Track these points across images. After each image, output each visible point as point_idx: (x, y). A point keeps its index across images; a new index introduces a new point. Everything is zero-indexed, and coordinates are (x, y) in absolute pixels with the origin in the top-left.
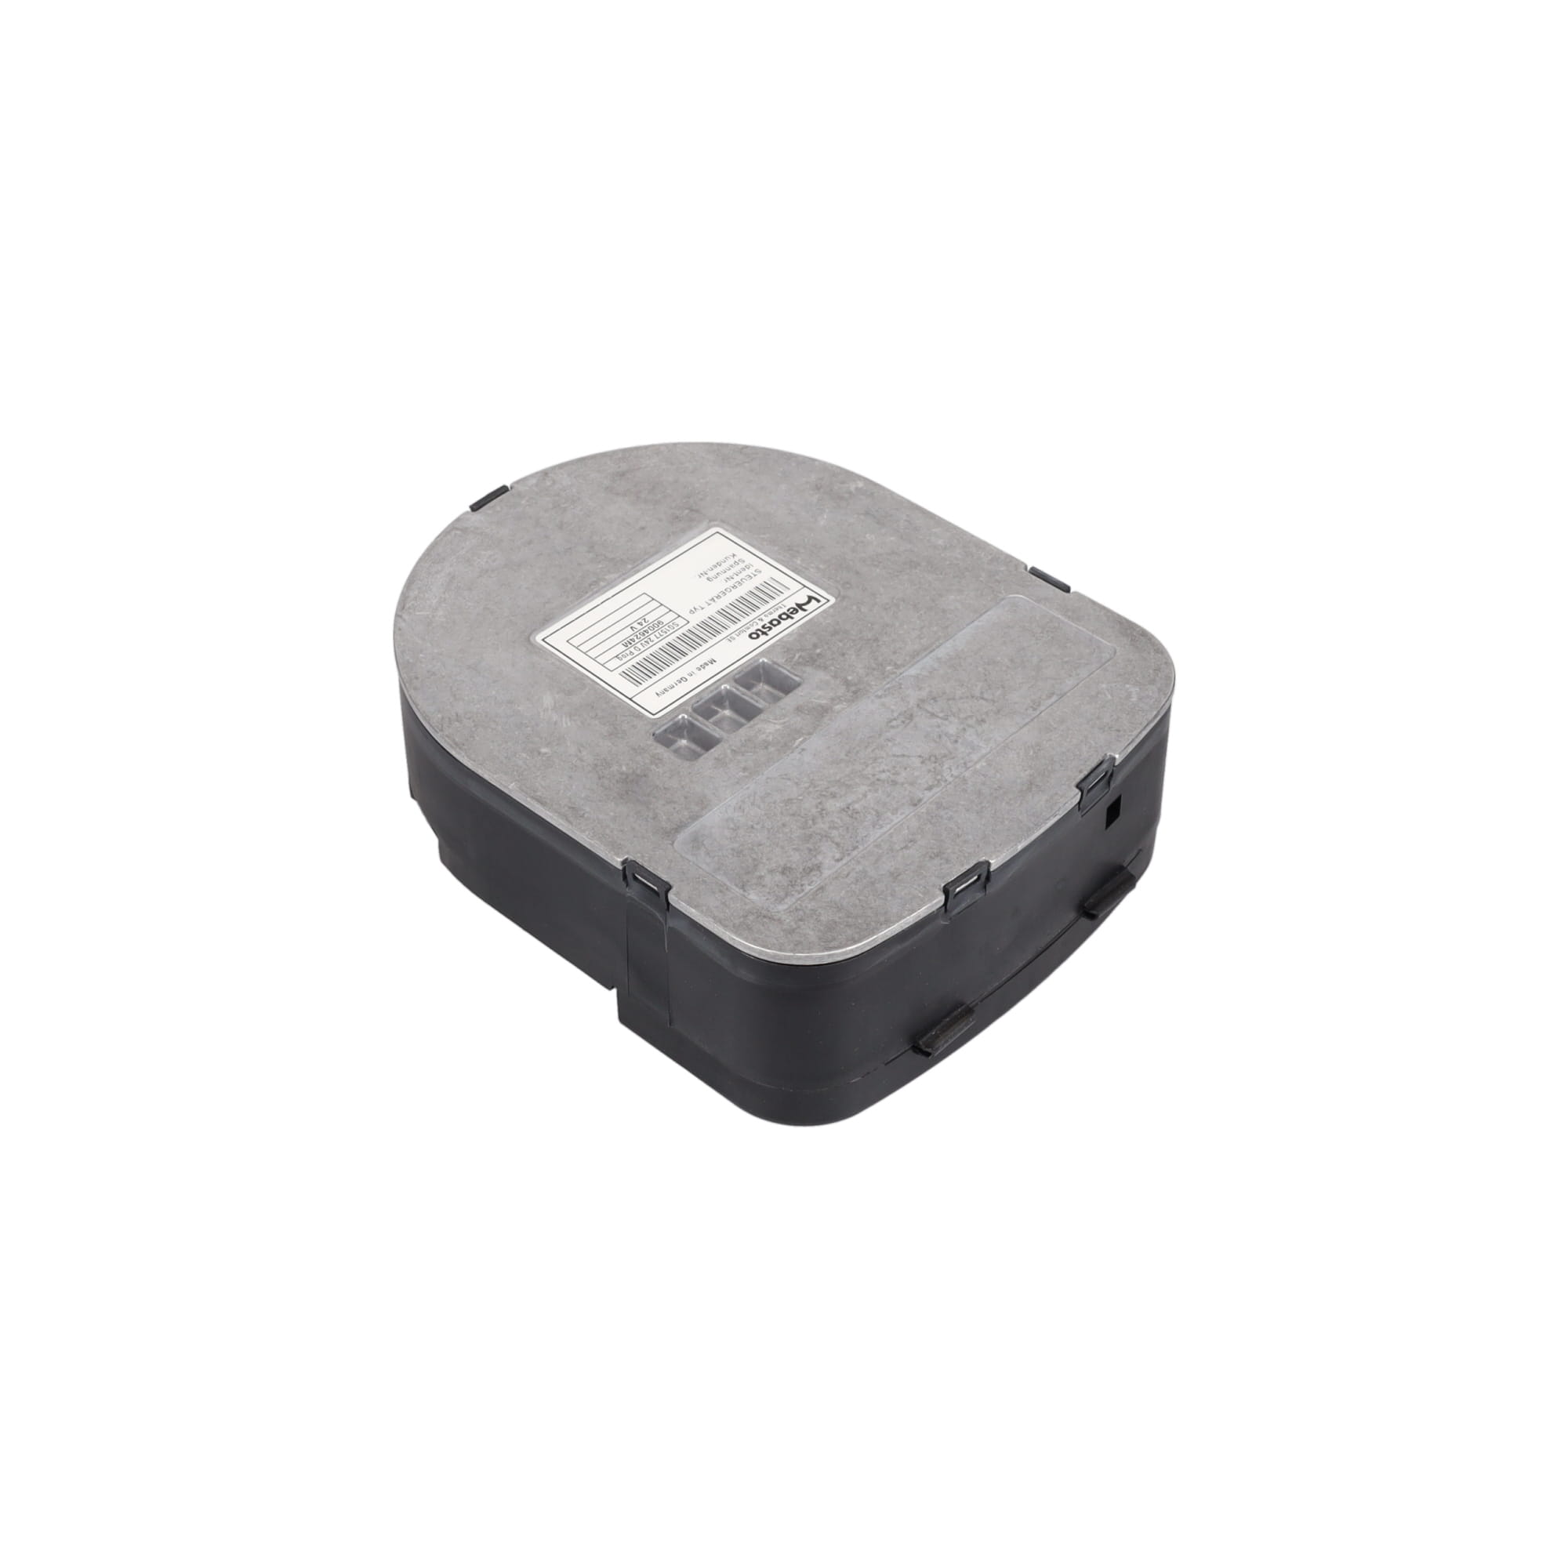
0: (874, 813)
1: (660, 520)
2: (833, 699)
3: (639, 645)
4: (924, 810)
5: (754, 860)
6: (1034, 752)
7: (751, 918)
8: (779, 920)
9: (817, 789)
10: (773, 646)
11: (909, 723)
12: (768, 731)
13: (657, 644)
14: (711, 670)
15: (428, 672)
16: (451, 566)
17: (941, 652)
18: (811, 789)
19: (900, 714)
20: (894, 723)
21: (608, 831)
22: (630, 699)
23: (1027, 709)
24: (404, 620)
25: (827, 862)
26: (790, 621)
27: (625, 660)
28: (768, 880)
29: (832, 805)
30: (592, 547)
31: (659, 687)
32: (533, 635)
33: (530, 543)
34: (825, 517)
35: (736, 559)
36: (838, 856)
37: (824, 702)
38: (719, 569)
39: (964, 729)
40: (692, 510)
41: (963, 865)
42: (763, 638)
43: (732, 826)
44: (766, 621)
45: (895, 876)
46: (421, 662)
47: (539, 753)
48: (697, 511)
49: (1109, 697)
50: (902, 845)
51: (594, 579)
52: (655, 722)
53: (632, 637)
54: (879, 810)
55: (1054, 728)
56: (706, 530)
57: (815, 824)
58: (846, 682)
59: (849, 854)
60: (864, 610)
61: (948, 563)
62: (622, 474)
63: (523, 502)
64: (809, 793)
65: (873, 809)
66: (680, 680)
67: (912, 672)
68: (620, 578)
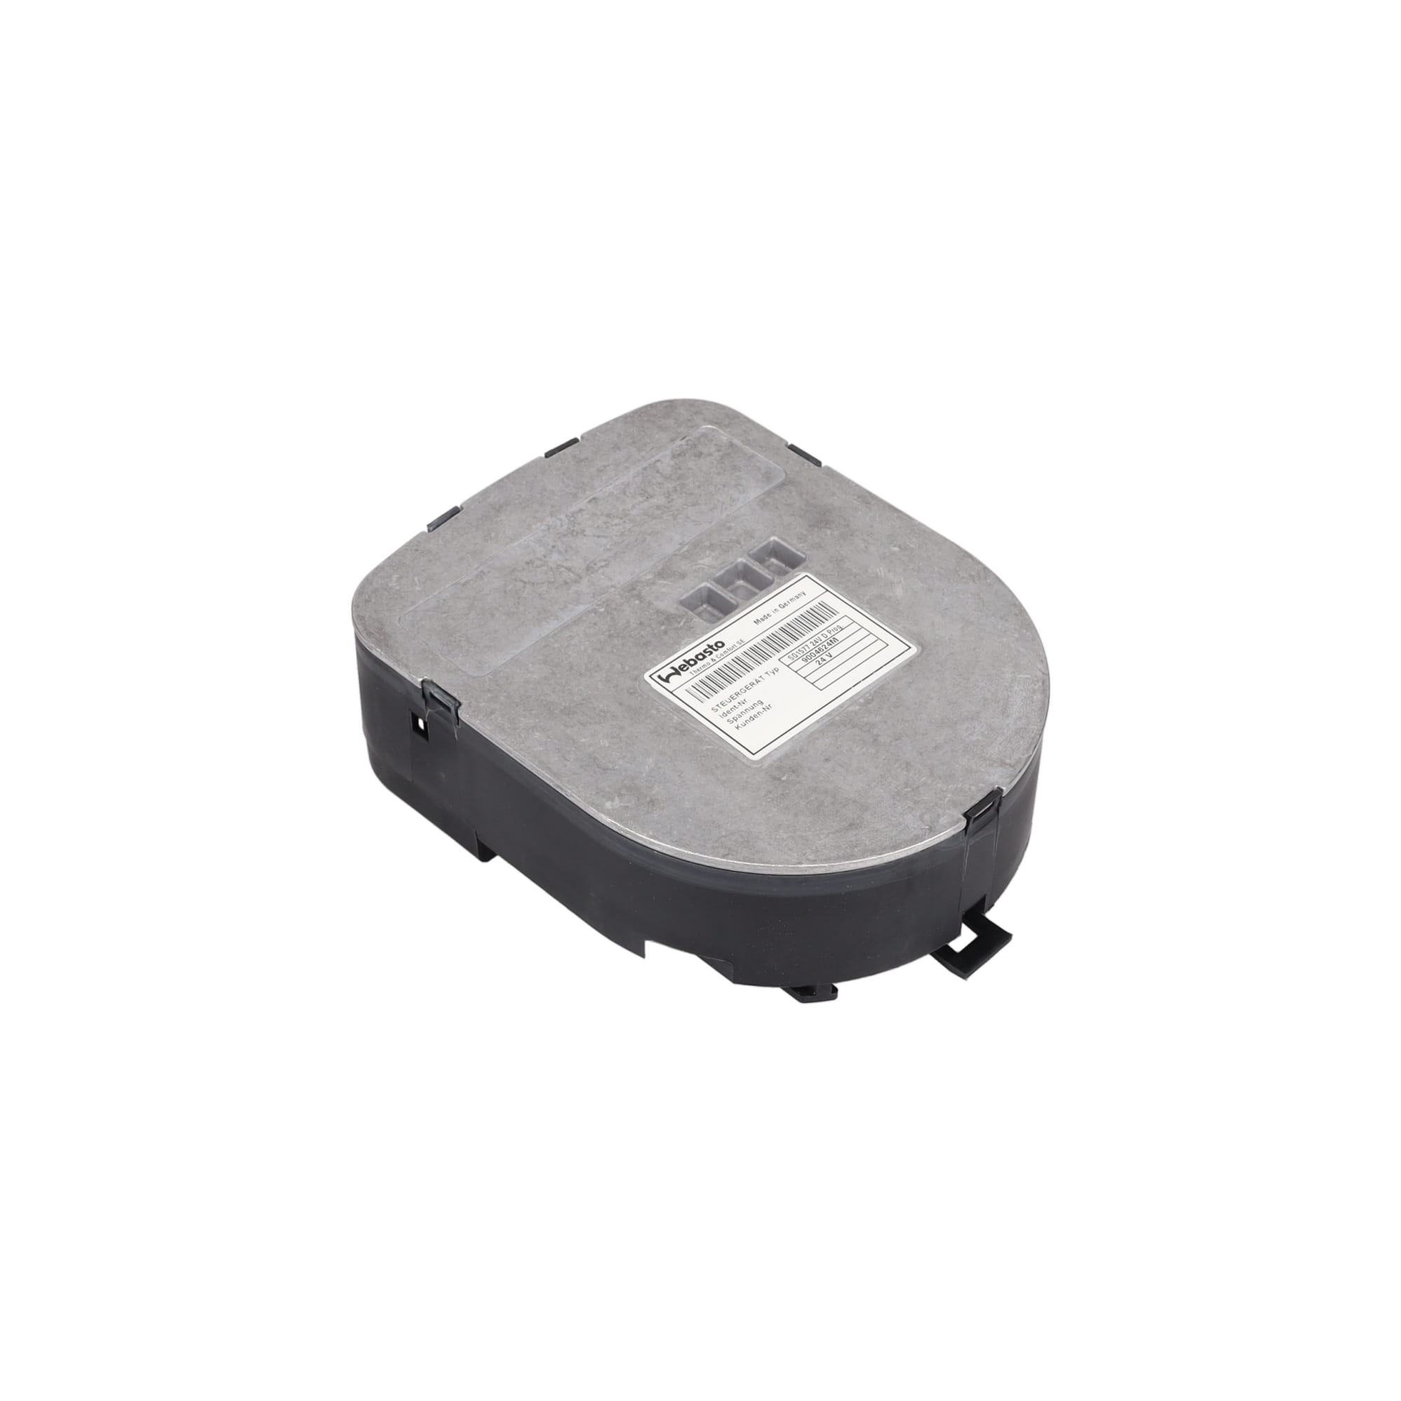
0: (627, 493)
1: (810, 769)
2: (654, 583)
3: (823, 639)
4: (588, 493)
5: (723, 463)
6: (490, 534)
7: (726, 423)
8: (705, 421)
9: (671, 513)
10: (704, 634)
11: (589, 564)
12: (710, 558)
13: (807, 639)
14: (758, 614)
15: (1006, 620)
16: (1008, 725)
17: (552, 626)
18: (676, 513)
19: (597, 571)
20: (603, 564)
21: (838, 485)
22: (827, 590)
23: (489, 572)
24: (1040, 670)
25: (667, 459)
26: (687, 657)
27: (835, 626)
28: (713, 449)
29: (659, 500)
30: (875, 740)
31: (803, 600)
32: (919, 652)
33: (936, 748)
34: (647, 767)
35: (735, 724)
36: (659, 464)
37: (661, 582)
38: (752, 713)
39: (545, 557)
40: (779, 779)
41: (564, 453)
42: (711, 642)
43: (740, 488)
44: (708, 659)
45: (616, 447)
46: (1015, 629)
47: (900, 547)
48: (775, 778)
49: (416, 579)
50: (608, 468)
51: (870, 706)
52: (805, 569)
53: (830, 647)
54: (623, 496)
55: (469, 553)
56: (763, 758)
57: (675, 487)
58: (640, 598)
59: (649, 464)
60: (618, 666)
61: (534, 712)
62: (853, 826)
63: (950, 795)
64: (678, 510)
65: (628, 497)
66: (784, 605)
67: (581, 608)
68: (845, 706)
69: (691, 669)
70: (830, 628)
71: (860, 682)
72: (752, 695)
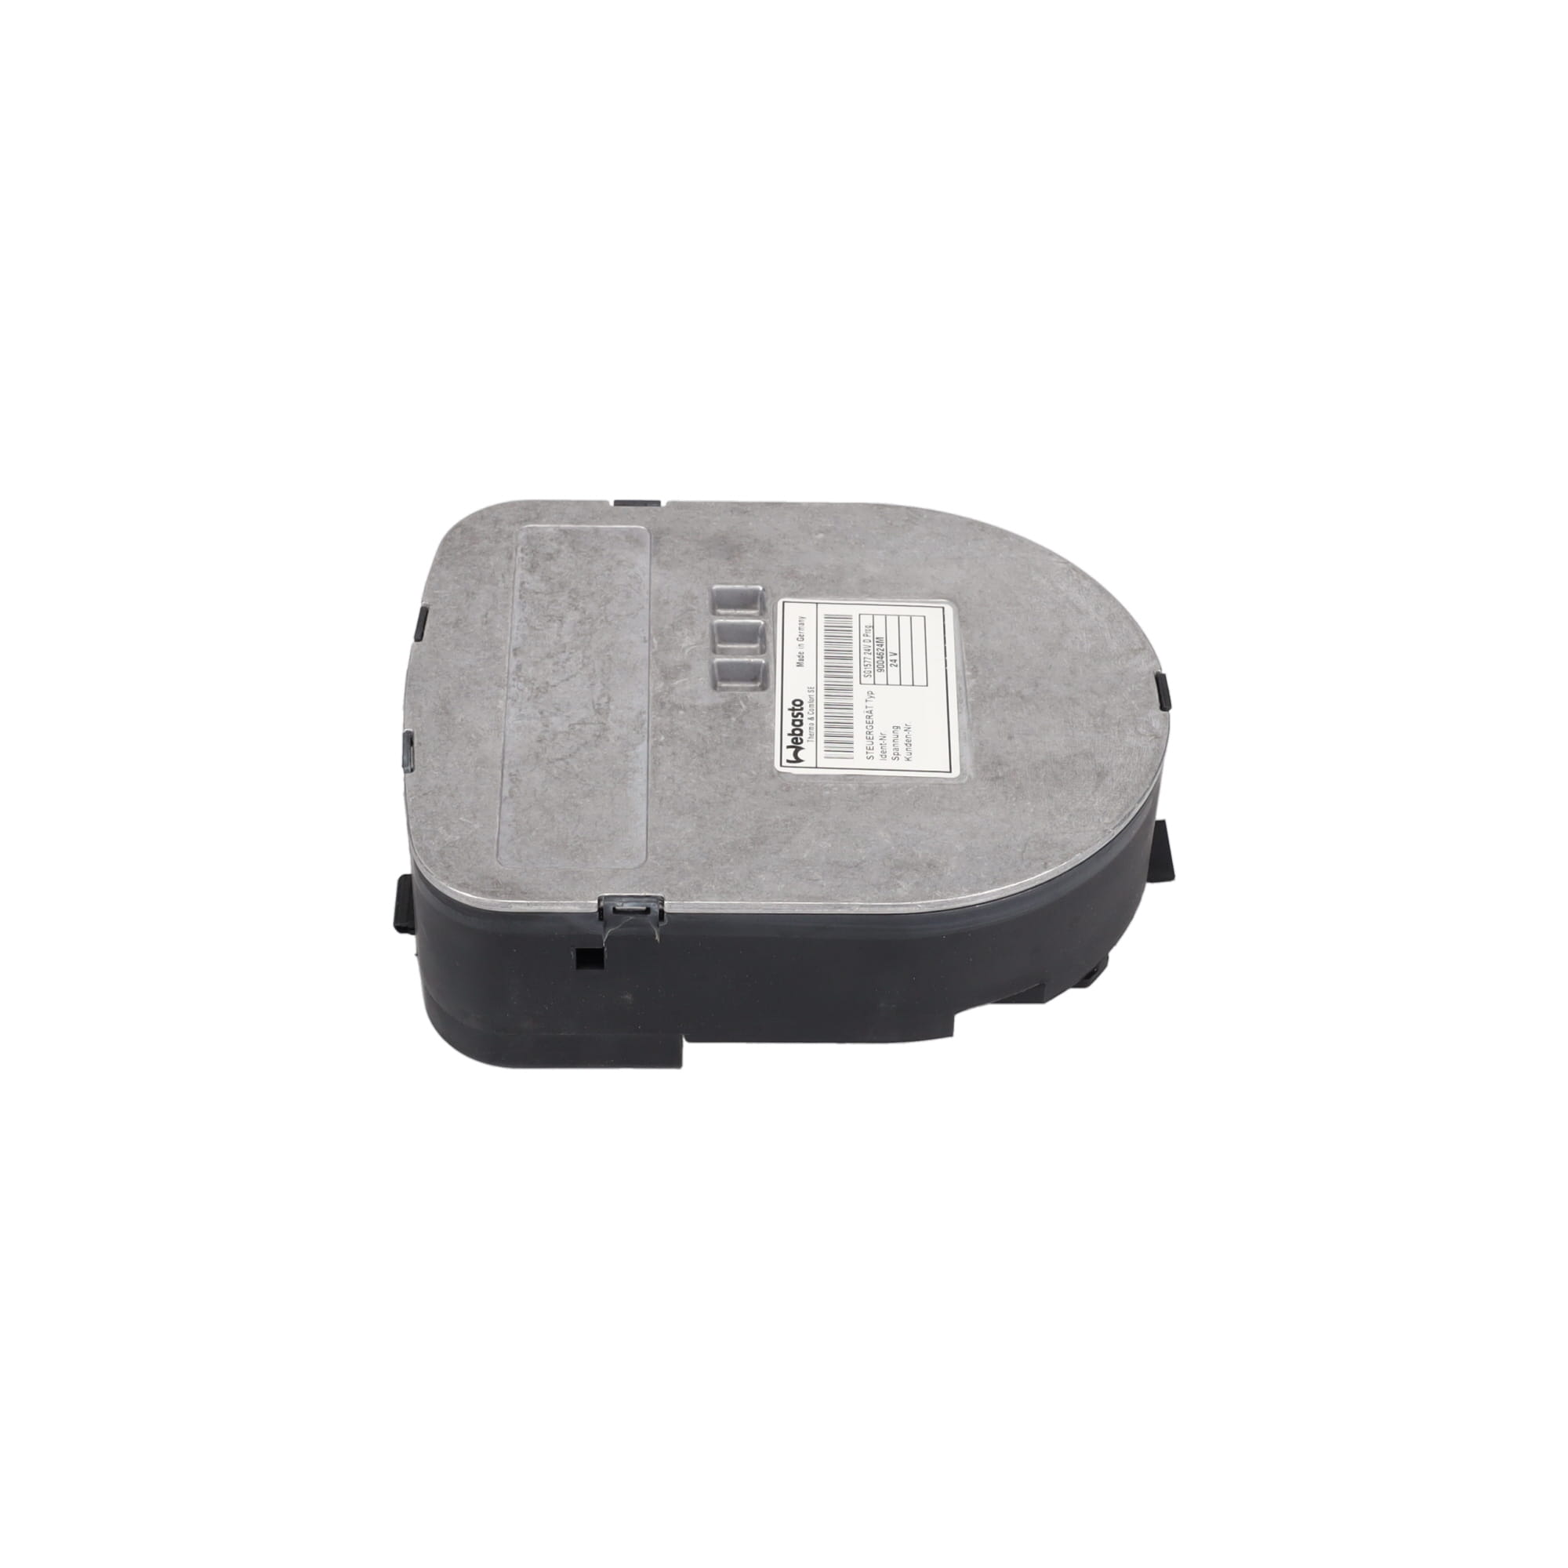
0: (537, 627)
1: (1008, 753)
2: (672, 688)
3: (870, 644)
4: (503, 648)
5: (580, 552)
6: (471, 738)
7: (533, 516)
8: (514, 524)
9: (599, 620)
10: (773, 702)
11: (594, 707)
12: (687, 637)
13: (858, 653)
14: (792, 659)
15: (981, 540)
17: (640, 780)
18: (603, 618)
19: (609, 709)
20: (605, 700)
21: (701, 512)
22: (817, 603)
23: (517, 771)
25: (528, 578)
27: (863, 627)
28: (555, 545)
29: (573, 616)
30: (1022, 698)
31: (810, 623)
32: (955, 606)
33: (1073, 673)
34: (886, 840)
35: (902, 758)
36: (527, 586)
38: (902, 741)
39: (547, 726)
40: (998, 778)
41: (431, 627)
42: (788, 704)
43: (624, 563)
45: (470, 595)
46: (997, 542)
47: (821, 532)
48: (992, 779)
49: (461, 819)
50: (489, 616)
51: (980, 673)
52: (776, 597)
53: (884, 647)
54: (536, 632)
55: (476, 767)
56: (961, 770)
57: (570, 597)
58: (679, 707)
59: (520, 591)
60: (744, 775)
61: (732, 860)
62: (1101, 775)
63: (1133, 702)
64: (601, 615)
65: (542, 630)
66: (802, 637)
67: (642, 748)
68: (962, 686)
69: (805, 737)
70: (863, 632)
71: (946, 660)
72: (881, 726)
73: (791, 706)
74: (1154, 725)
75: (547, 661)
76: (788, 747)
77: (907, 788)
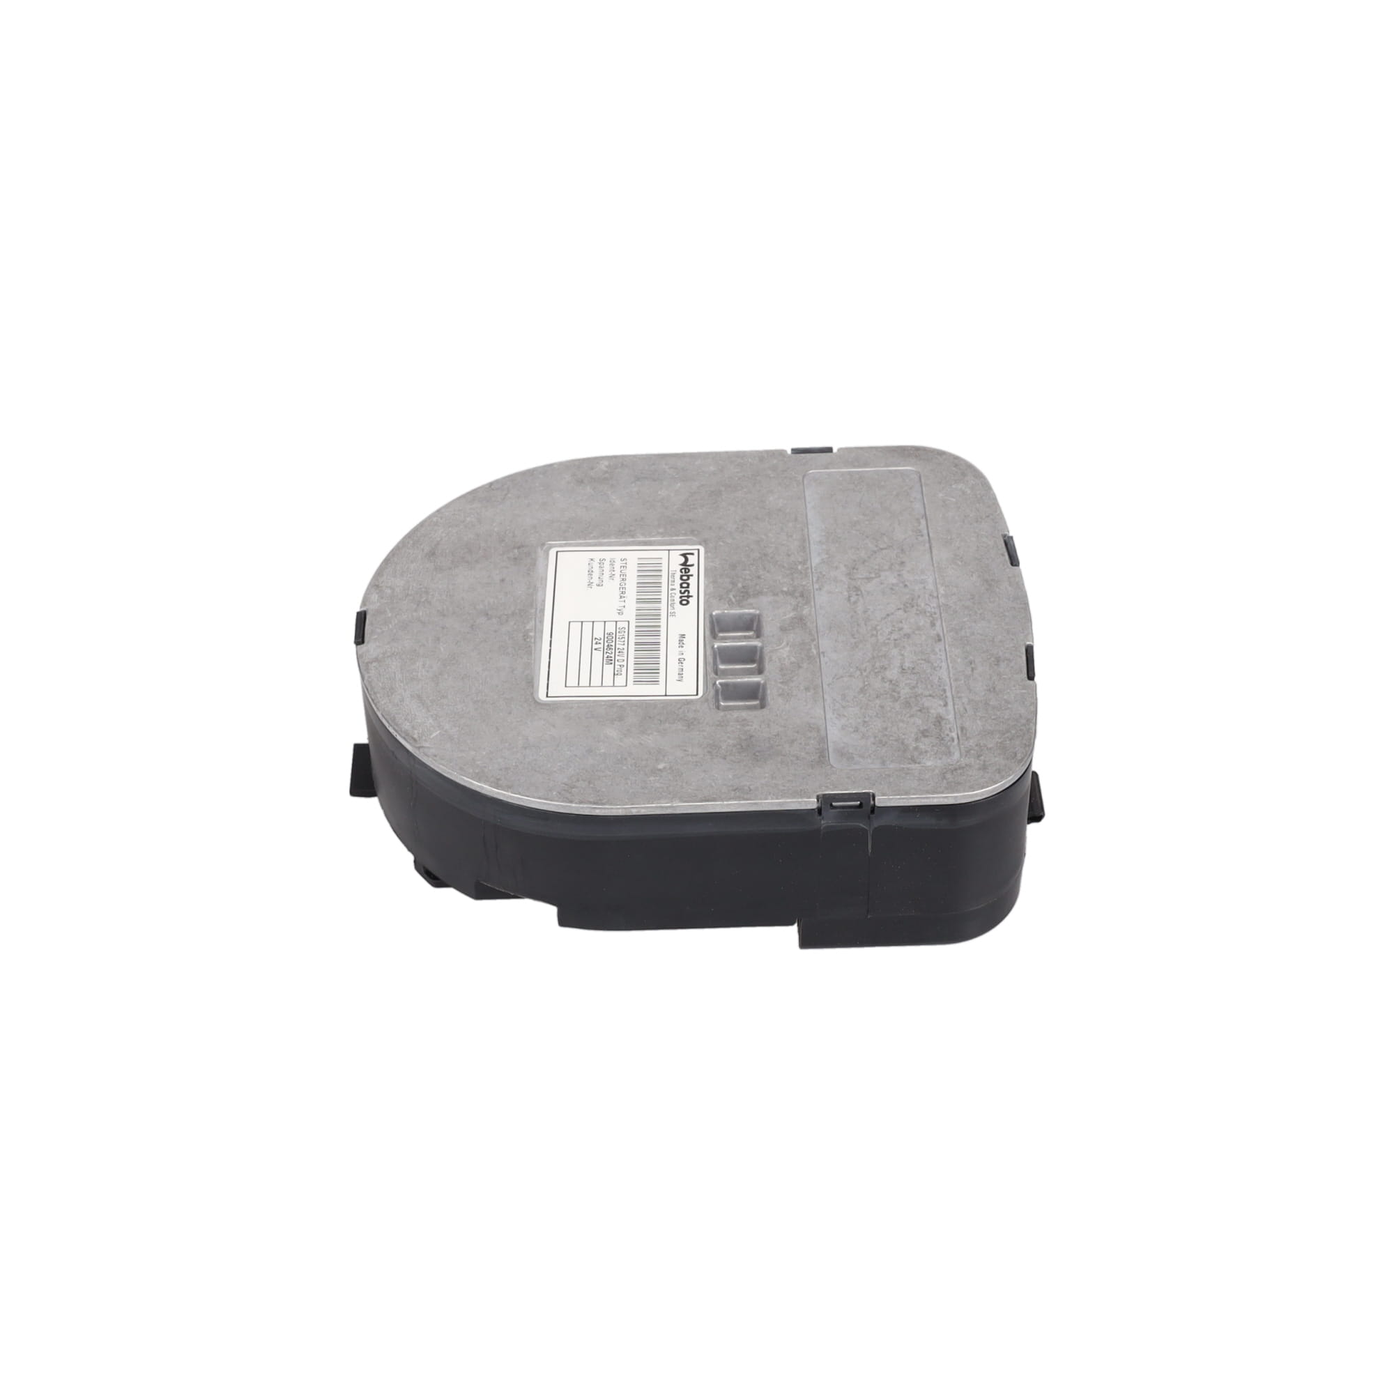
0: (923, 662)
1: (507, 568)
2: (795, 609)
3: (618, 658)
4: (950, 640)
5: (896, 740)
6: (961, 561)
7: (949, 776)
8: (966, 765)
9: (868, 671)
11: (861, 592)
12: (785, 656)
13: (630, 649)
14: (690, 642)
16: (405, 691)
17: (815, 535)
18: (865, 674)
19: (848, 592)
20: (853, 599)
22: (666, 695)
23: (917, 539)
24: (428, 748)
25: (941, 711)
27: (624, 673)
28: (922, 747)
29: (892, 674)
30: (487, 614)
31: (673, 675)
32: (536, 698)
33: (438, 639)
34: (614, 498)
35: (596, 560)
36: (942, 703)
37: (792, 614)
38: (595, 575)
39: (899, 575)
40: (519, 548)
41: (1021, 657)
42: (693, 601)
43: (851, 729)
45: (992, 690)
47: (660, 770)
48: (523, 546)
49: (954, 500)
50: (970, 669)
51: (521, 635)
52: (705, 699)
53: (605, 656)
54: (923, 658)
55: (951, 539)
56: (548, 555)
57: (899, 693)
58: (786, 593)
59: (946, 697)
60: (729, 541)
61: (737, 479)
62: (432, 554)
63: (390, 615)
64: (867, 677)
65: (919, 660)
66: (681, 661)
67: (816, 560)
68: (538, 623)
69: (678, 574)
70: (624, 668)
71: (551, 646)
72: (612, 587)
73: (690, 599)
74: (377, 596)
75: (909, 631)
76: (692, 565)
77: (594, 536)
